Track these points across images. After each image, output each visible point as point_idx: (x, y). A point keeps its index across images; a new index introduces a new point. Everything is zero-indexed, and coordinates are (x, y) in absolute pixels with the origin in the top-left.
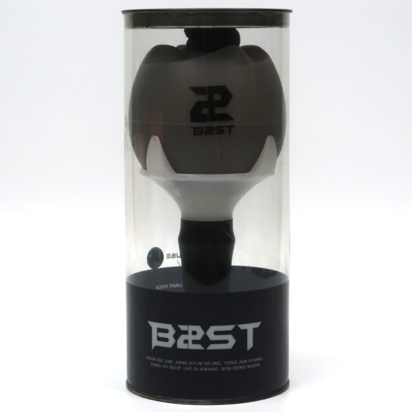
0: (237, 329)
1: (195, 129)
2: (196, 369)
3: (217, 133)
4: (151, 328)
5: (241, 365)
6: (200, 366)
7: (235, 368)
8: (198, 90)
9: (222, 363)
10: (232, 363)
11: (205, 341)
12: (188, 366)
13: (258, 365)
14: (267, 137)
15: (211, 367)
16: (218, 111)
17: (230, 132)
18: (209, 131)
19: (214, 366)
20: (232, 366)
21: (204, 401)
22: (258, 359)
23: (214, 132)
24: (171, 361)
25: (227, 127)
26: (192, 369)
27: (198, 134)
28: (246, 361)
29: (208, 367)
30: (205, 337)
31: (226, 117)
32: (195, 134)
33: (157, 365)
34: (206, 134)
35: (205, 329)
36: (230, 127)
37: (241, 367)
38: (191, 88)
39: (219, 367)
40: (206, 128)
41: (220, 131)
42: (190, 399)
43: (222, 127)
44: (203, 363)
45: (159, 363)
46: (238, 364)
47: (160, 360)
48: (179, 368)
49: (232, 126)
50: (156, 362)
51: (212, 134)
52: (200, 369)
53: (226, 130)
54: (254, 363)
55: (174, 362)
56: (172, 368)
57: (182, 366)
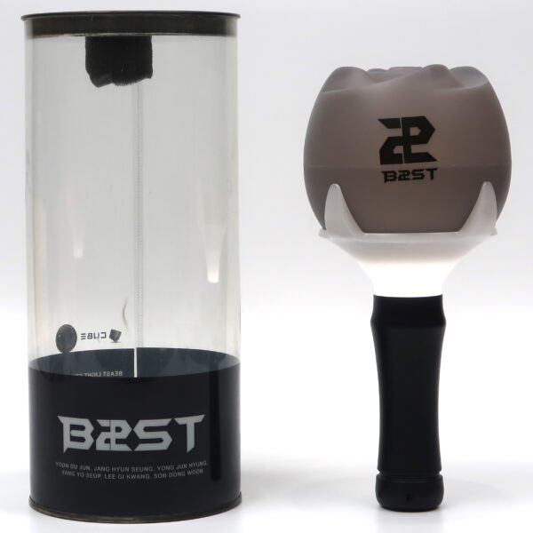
0: (173, 423)
1: (385, 173)
2: (121, 477)
3: (414, 179)
4: (62, 425)
5: (180, 470)
6: (125, 473)
7: (171, 475)
8: (389, 123)
9: (155, 468)
10: (168, 468)
11: (133, 440)
12: (111, 472)
13: (201, 471)
14: (482, 183)
15: (140, 473)
16: (416, 149)
17: (432, 178)
18: (404, 176)
19: (144, 473)
20: (167, 472)
21: (131, 519)
22: (201, 464)
23: (411, 176)
24: (88, 468)
25: (428, 170)
26: (116, 476)
27: (391, 180)
28: (185, 466)
29: (136, 473)
30: (133, 434)
31: (427, 157)
32: (386, 180)
33: (70, 473)
34: (400, 179)
35: (133, 424)
36: (432, 171)
37: (179, 474)
38: (380, 120)
39: (151, 474)
40: (401, 171)
41: (418, 175)
42: (112, 516)
43: (422, 170)
44: (130, 469)
45: (74, 470)
46: (176, 470)
47: (73, 466)
48: (99, 476)
49: (436, 169)
50: (68, 469)
51: (408, 179)
52: (125, 477)
53: (427, 174)
54: (195, 468)
55: (92, 468)
56: (89, 475)
57: (103, 473)
